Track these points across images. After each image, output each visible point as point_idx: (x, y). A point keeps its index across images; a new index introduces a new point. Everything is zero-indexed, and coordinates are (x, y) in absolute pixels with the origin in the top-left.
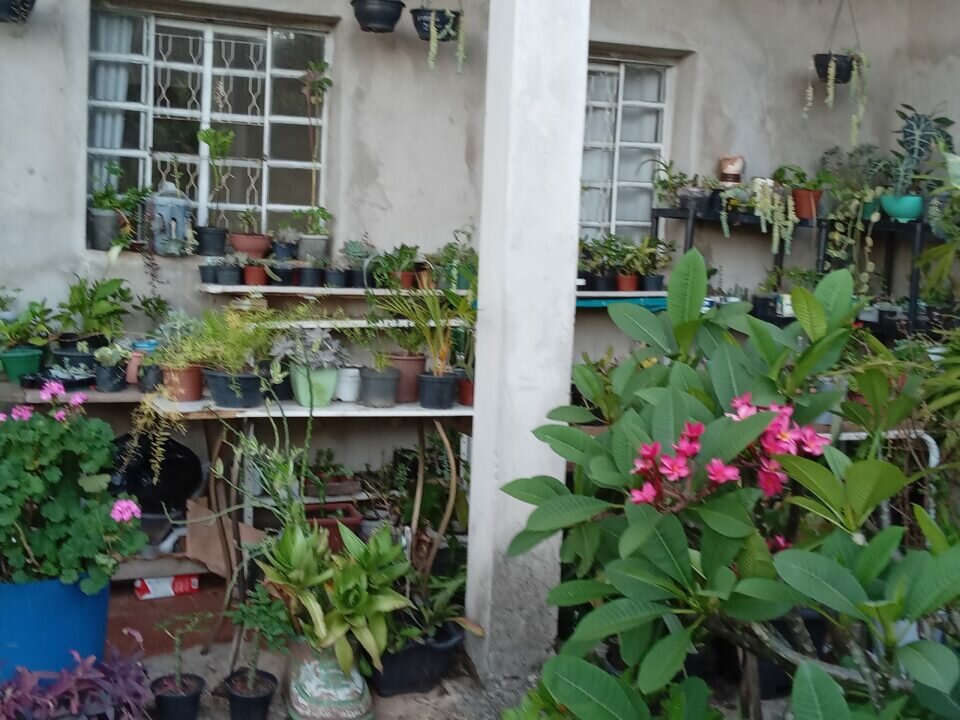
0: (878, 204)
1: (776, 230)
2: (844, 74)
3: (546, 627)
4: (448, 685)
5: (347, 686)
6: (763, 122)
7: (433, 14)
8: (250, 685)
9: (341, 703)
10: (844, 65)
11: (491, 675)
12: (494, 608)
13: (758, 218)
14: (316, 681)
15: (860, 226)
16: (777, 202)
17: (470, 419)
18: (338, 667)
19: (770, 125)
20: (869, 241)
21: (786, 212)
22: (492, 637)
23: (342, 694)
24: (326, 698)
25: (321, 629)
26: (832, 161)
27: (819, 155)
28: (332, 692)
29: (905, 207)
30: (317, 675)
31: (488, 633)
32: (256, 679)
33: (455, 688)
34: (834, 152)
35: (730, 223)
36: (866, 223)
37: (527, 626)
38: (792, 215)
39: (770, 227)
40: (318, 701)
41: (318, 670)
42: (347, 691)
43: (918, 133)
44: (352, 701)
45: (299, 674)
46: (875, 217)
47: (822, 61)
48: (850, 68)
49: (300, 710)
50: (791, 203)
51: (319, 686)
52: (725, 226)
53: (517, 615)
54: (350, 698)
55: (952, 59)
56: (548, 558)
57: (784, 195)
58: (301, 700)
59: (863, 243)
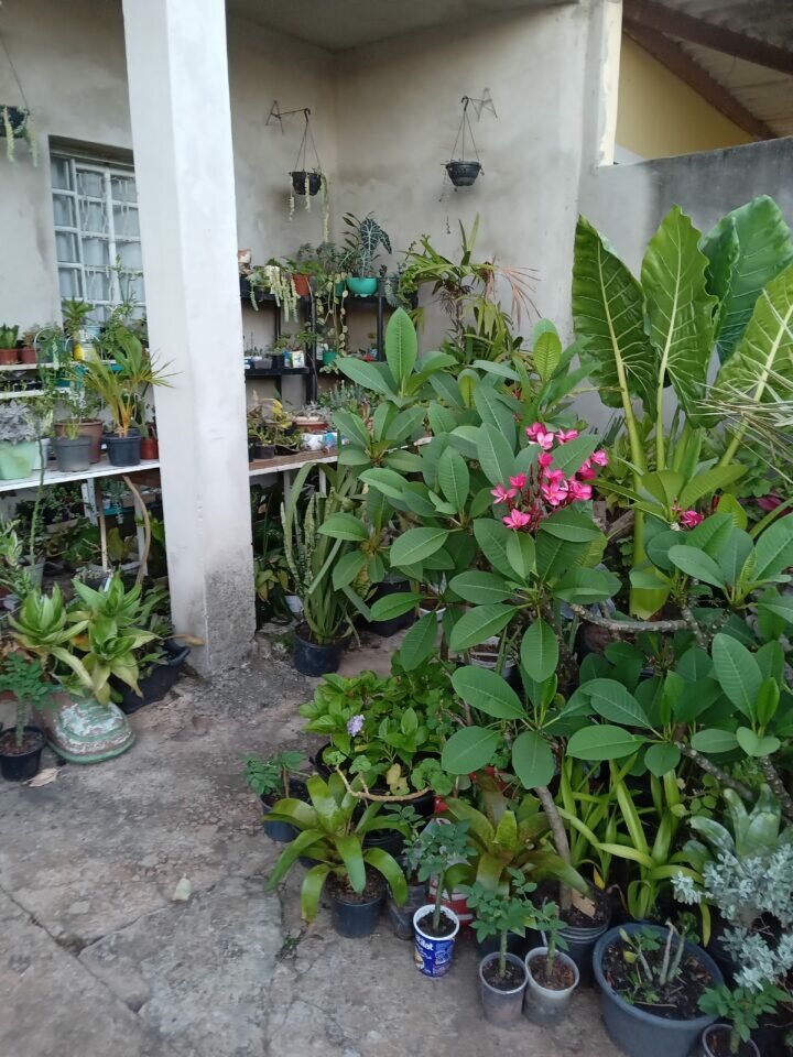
0: (345, 285)
1: (286, 304)
2: (315, 189)
3: (249, 625)
4: (177, 689)
5: (109, 717)
6: (256, 225)
7: (5, 110)
8: (19, 743)
9: (111, 733)
10: (314, 181)
11: (214, 673)
12: (210, 621)
13: (274, 295)
14: (83, 721)
15: (336, 301)
16: (284, 283)
17: (158, 470)
18: (98, 703)
19: (261, 226)
20: (343, 311)
21: (291, 291)
22: (211, 643)
23: (109, 725)
24: (96, 733)
25: (86, 678)
26: (305, 255)
27: (298, 249)
28: (99, 726)
29: (365, 286)
30: (80, 715)
31: (207, 642)
32: (24, 736)
33: (183, 689)
34: (307, 247)
35: (257, 300)
36: (340, 298)
37: (235, 627)
38: (295, 293)
39: (282, 301)
40: (90, 738)
41: (80, 711)
42: (111, 721)
43: (370, 233)
44: (119, 728)
45: (61, 720)
46: (345, 294)
47: (298, 178)
48: (319, 183)
49: (75, 751)
50: (293, 284)
51: (85, 725)
52: (254, 302)
53: (227, 622)
54: (117, 726)
55: (373, 181)
56: (245, 572)
57: (288, 277)
58: (72, 741)
59: (339, 313)
